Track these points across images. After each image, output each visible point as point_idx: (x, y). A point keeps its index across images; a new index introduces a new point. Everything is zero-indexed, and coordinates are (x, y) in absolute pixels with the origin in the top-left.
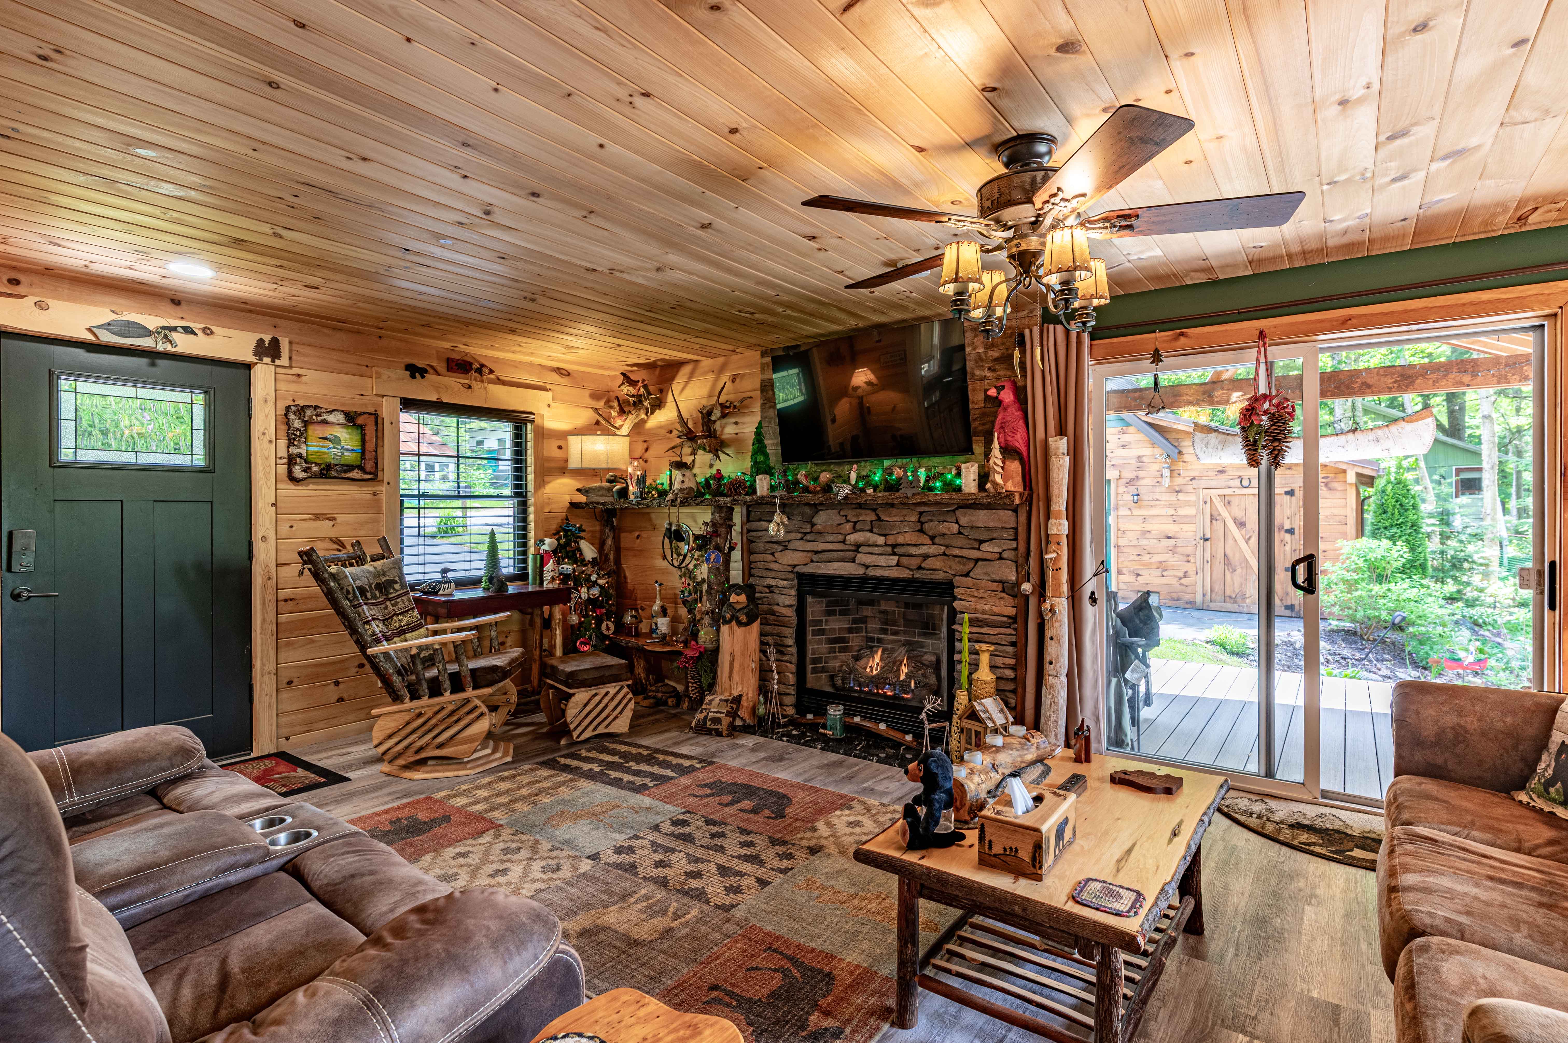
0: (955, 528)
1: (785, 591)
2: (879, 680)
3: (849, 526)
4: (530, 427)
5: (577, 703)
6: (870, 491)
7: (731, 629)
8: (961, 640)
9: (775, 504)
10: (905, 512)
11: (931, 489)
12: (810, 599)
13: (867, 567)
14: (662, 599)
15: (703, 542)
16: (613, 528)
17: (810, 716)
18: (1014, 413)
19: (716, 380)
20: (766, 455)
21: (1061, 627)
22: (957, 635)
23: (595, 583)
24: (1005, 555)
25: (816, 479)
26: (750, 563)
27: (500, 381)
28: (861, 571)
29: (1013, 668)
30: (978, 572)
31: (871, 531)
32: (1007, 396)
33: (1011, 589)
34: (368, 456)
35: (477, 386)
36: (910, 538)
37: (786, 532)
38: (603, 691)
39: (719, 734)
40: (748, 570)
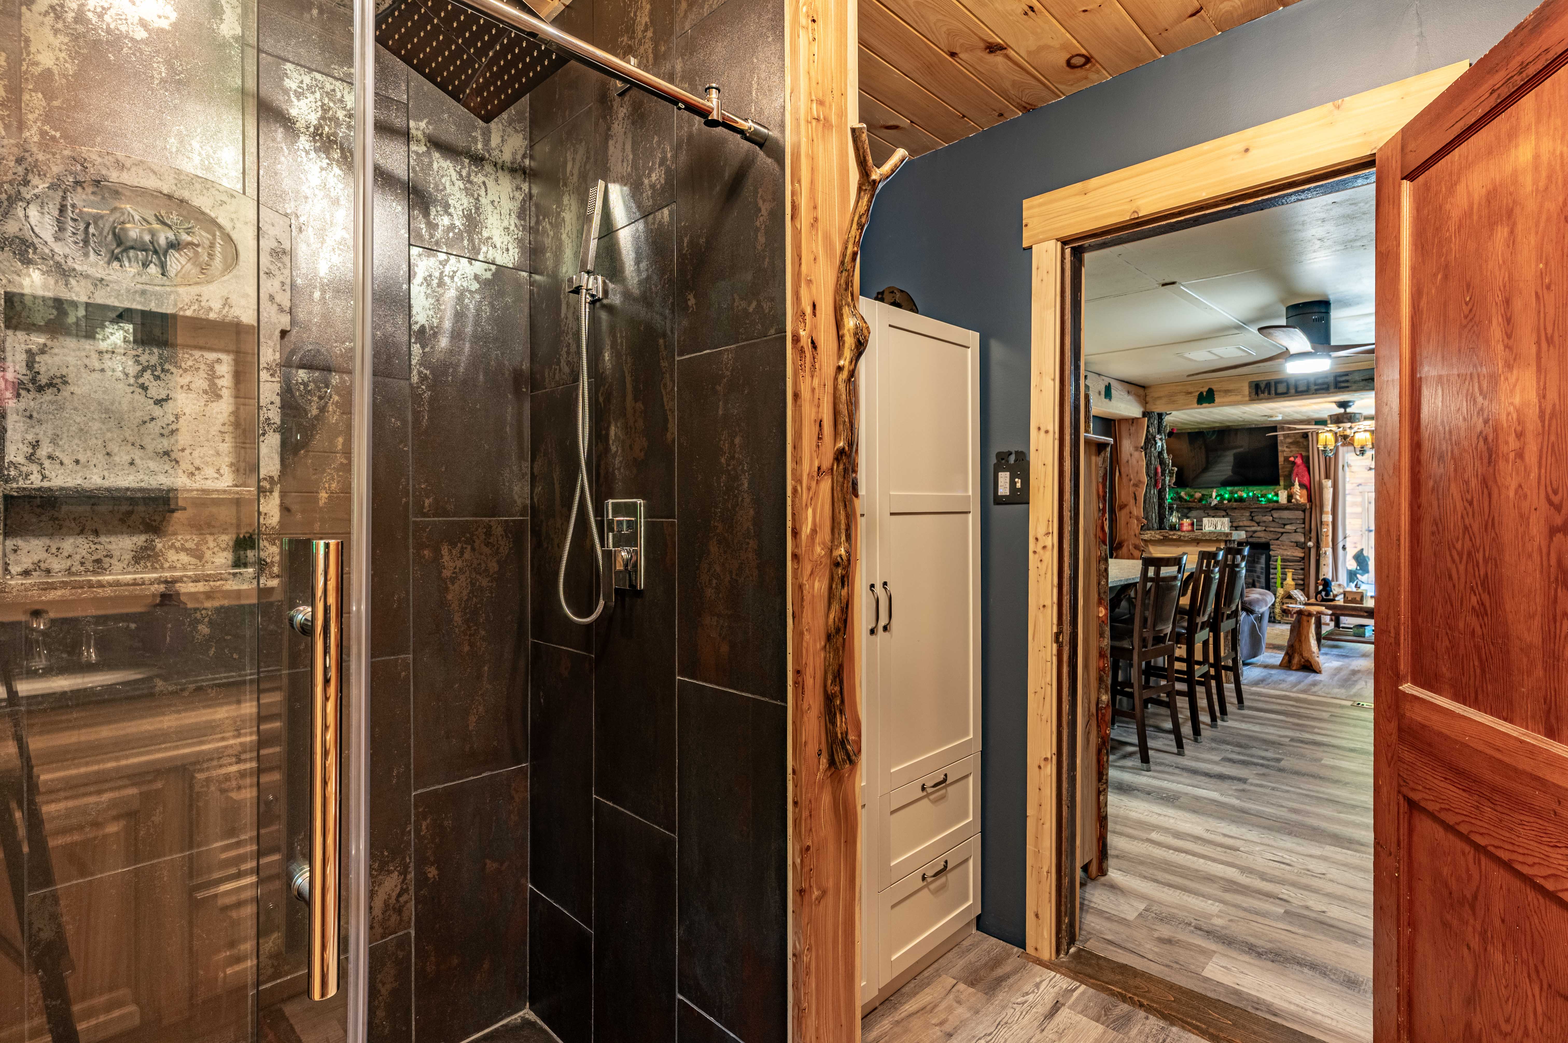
0: (1271, 518)
6: (1226, 502)
8: (1275, 569)
10: (1243, 511)
18: (1303, 468)
21: (1328, 560)
22: (1272, 566)
24: (1298, 530)
25: (1192, 496)
30: (1284, 537)
32: (1299, 461)
33: (1302, 546)
36: (1246, 523)
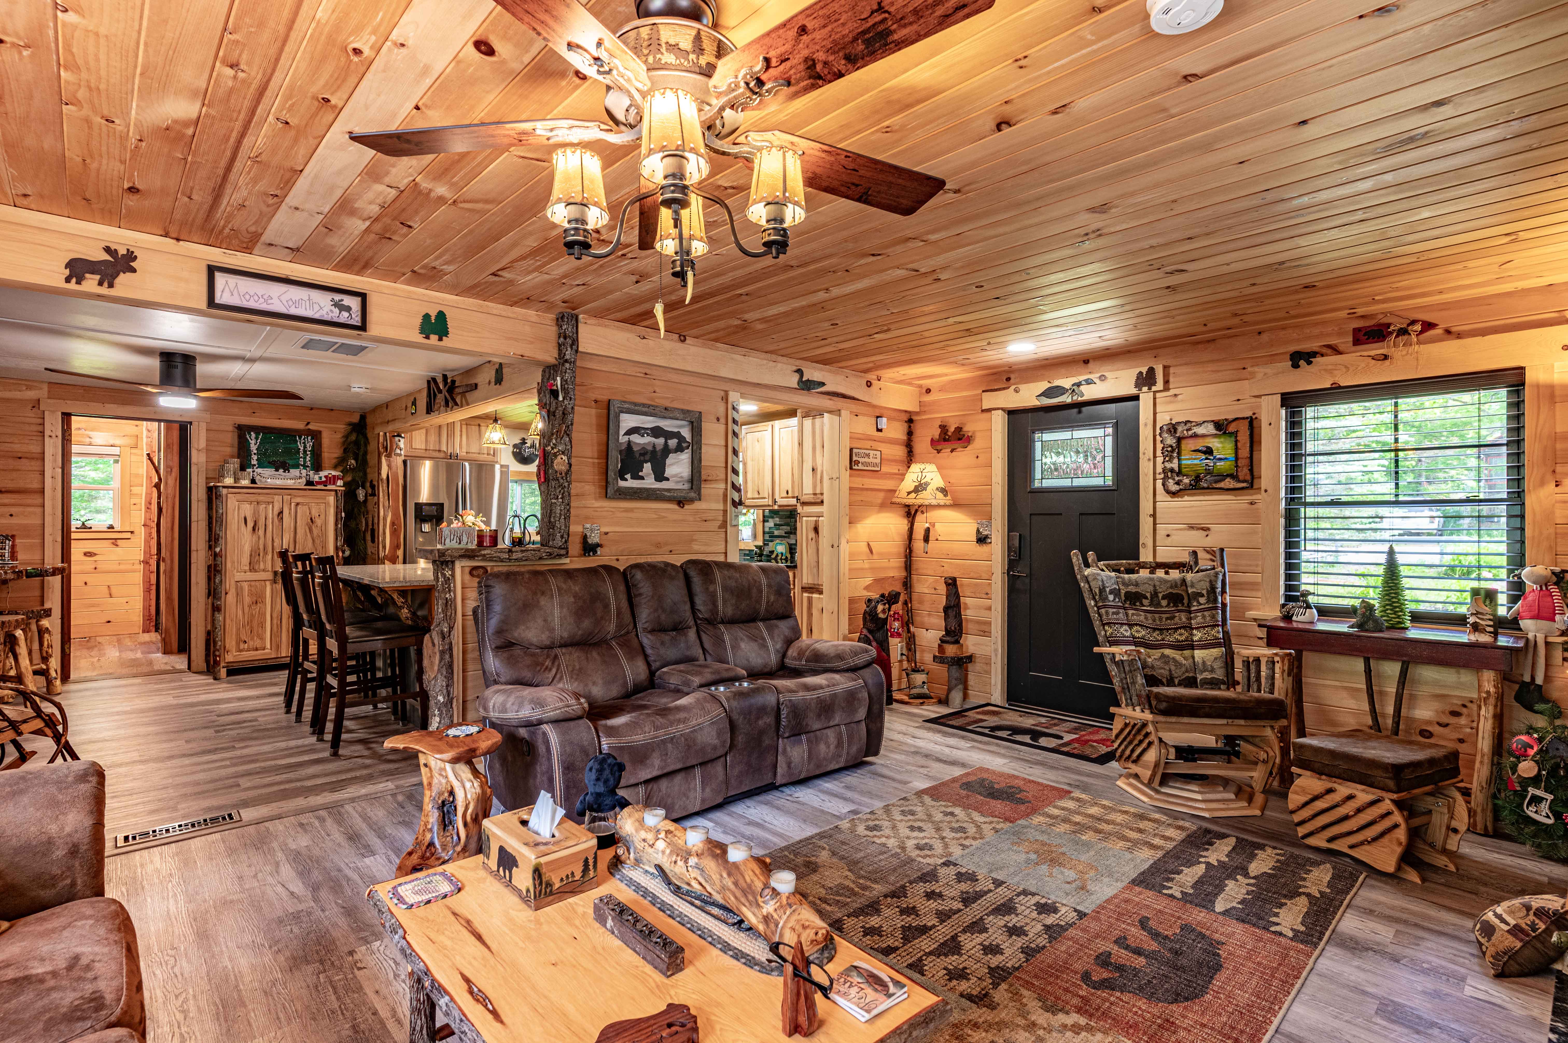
5: (1303, 790)
34: (1242, 464)
35: (1399, 353)
38: (1344, 790)
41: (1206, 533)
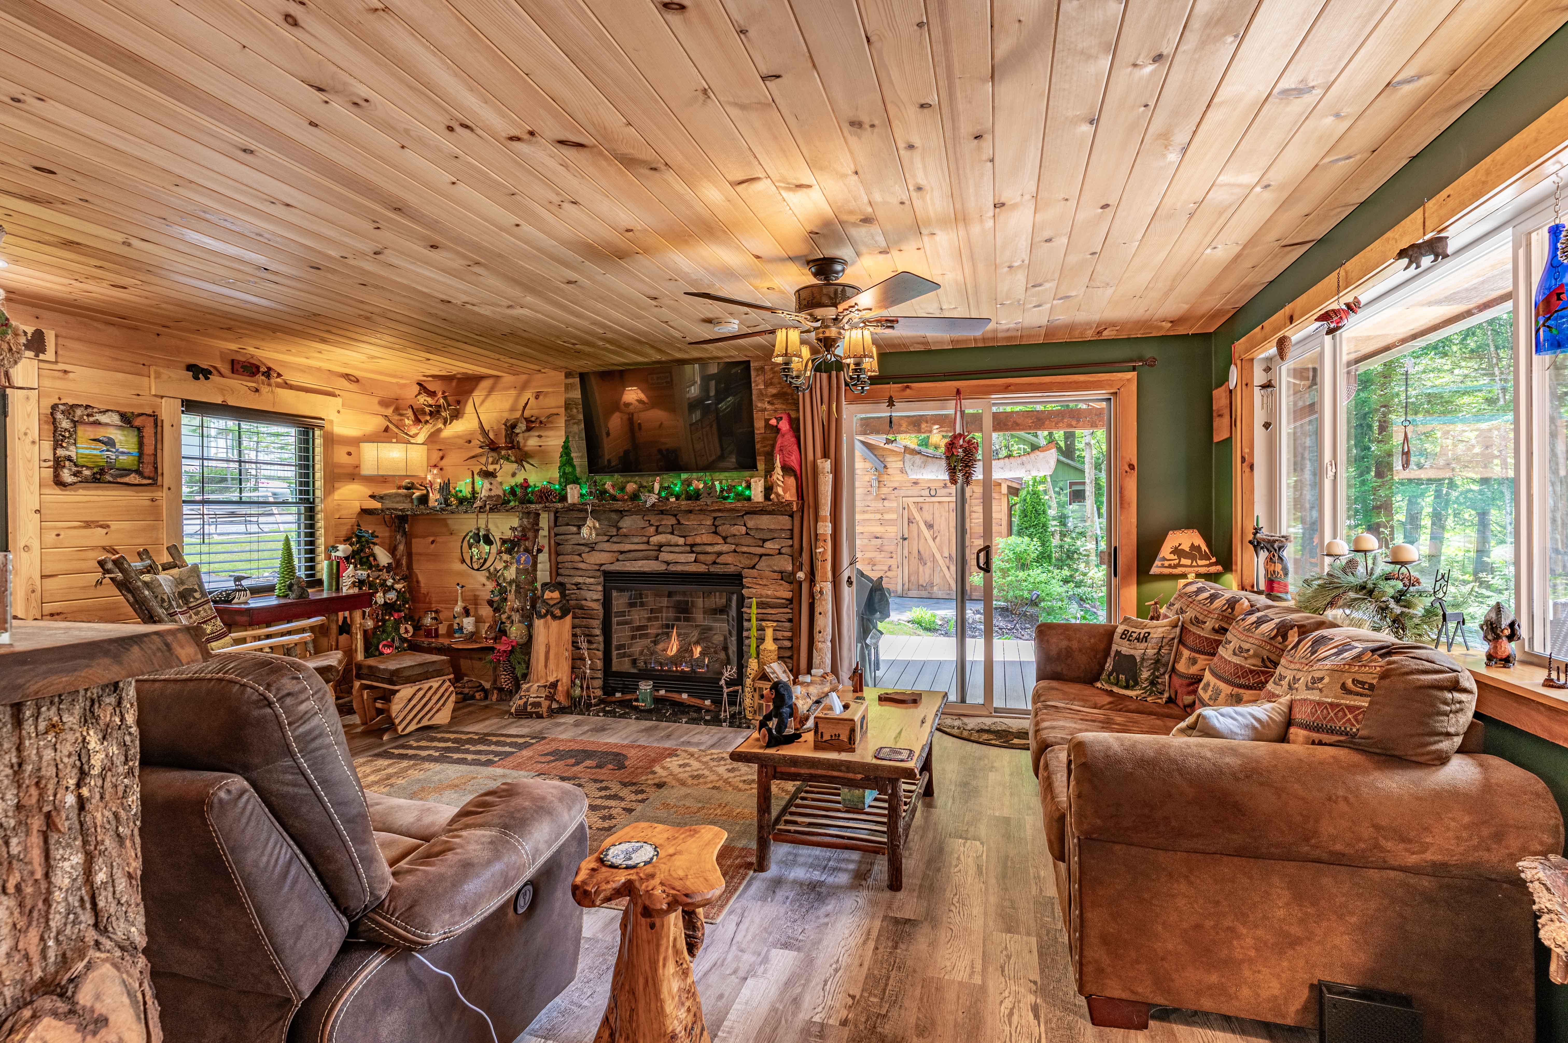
0: (743, 530)
1: (593, 587)
2: (676, 660)
3: (652, 529)
4: (317, 432)
5: (401, 699)
6: (673, 499)
7: (546, 622)
8: (749, 620)
9: (586, 511)
10: (702, 517)
11: (725, 498)
12: (615, 594)
13: (668, 563)
14: (463, 601)
15: (511, 546)
16: (404, 533)
17: (618, 695)
18: (789, 439)
19: (519, 396)
20: (573, 467)
21: (826, 605)
22: (745, 616)
23: (392, 588)
24: (783, 551)
25: (622, 489)
26: (558, 563)
27: (287, 385)
28: (662, 568)
29: (790, 639)
30: (762, 564)
31: (672, 533)
32: (784, 426)
33: (788, 577)
34: (146, 459)
35: (264, 389)
36: (706, 538)
37: (597, 535)
38: (426, 686)
39: (540, 716)
40: (556, 569)
41: (105, 531)
